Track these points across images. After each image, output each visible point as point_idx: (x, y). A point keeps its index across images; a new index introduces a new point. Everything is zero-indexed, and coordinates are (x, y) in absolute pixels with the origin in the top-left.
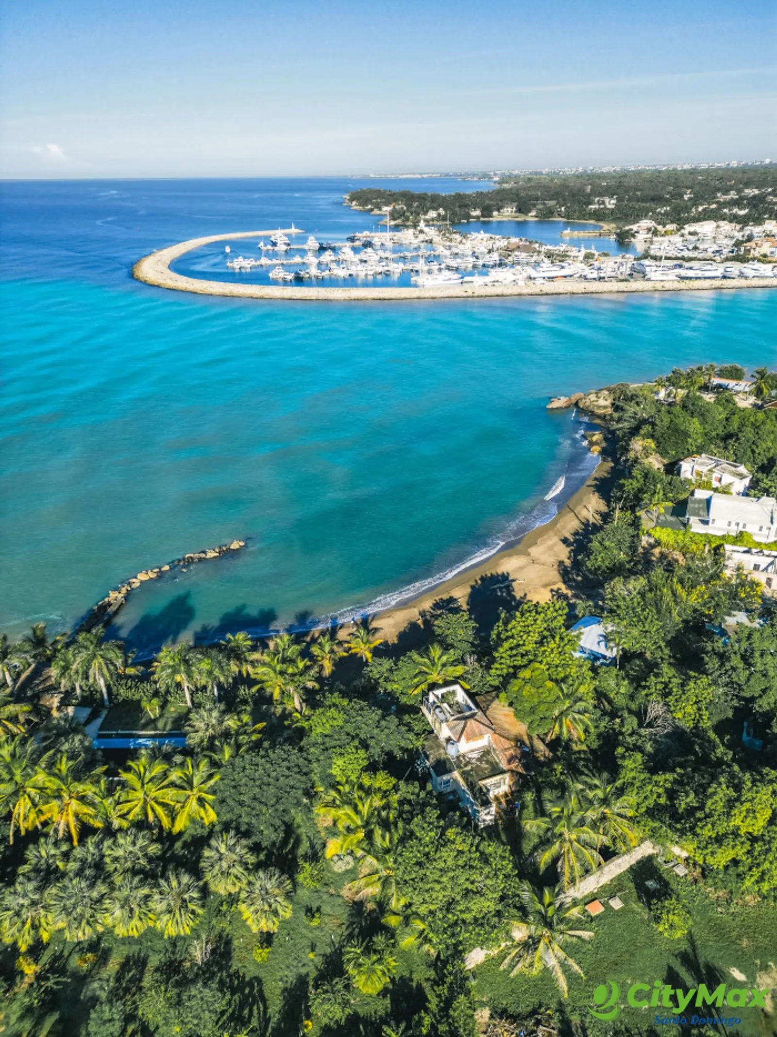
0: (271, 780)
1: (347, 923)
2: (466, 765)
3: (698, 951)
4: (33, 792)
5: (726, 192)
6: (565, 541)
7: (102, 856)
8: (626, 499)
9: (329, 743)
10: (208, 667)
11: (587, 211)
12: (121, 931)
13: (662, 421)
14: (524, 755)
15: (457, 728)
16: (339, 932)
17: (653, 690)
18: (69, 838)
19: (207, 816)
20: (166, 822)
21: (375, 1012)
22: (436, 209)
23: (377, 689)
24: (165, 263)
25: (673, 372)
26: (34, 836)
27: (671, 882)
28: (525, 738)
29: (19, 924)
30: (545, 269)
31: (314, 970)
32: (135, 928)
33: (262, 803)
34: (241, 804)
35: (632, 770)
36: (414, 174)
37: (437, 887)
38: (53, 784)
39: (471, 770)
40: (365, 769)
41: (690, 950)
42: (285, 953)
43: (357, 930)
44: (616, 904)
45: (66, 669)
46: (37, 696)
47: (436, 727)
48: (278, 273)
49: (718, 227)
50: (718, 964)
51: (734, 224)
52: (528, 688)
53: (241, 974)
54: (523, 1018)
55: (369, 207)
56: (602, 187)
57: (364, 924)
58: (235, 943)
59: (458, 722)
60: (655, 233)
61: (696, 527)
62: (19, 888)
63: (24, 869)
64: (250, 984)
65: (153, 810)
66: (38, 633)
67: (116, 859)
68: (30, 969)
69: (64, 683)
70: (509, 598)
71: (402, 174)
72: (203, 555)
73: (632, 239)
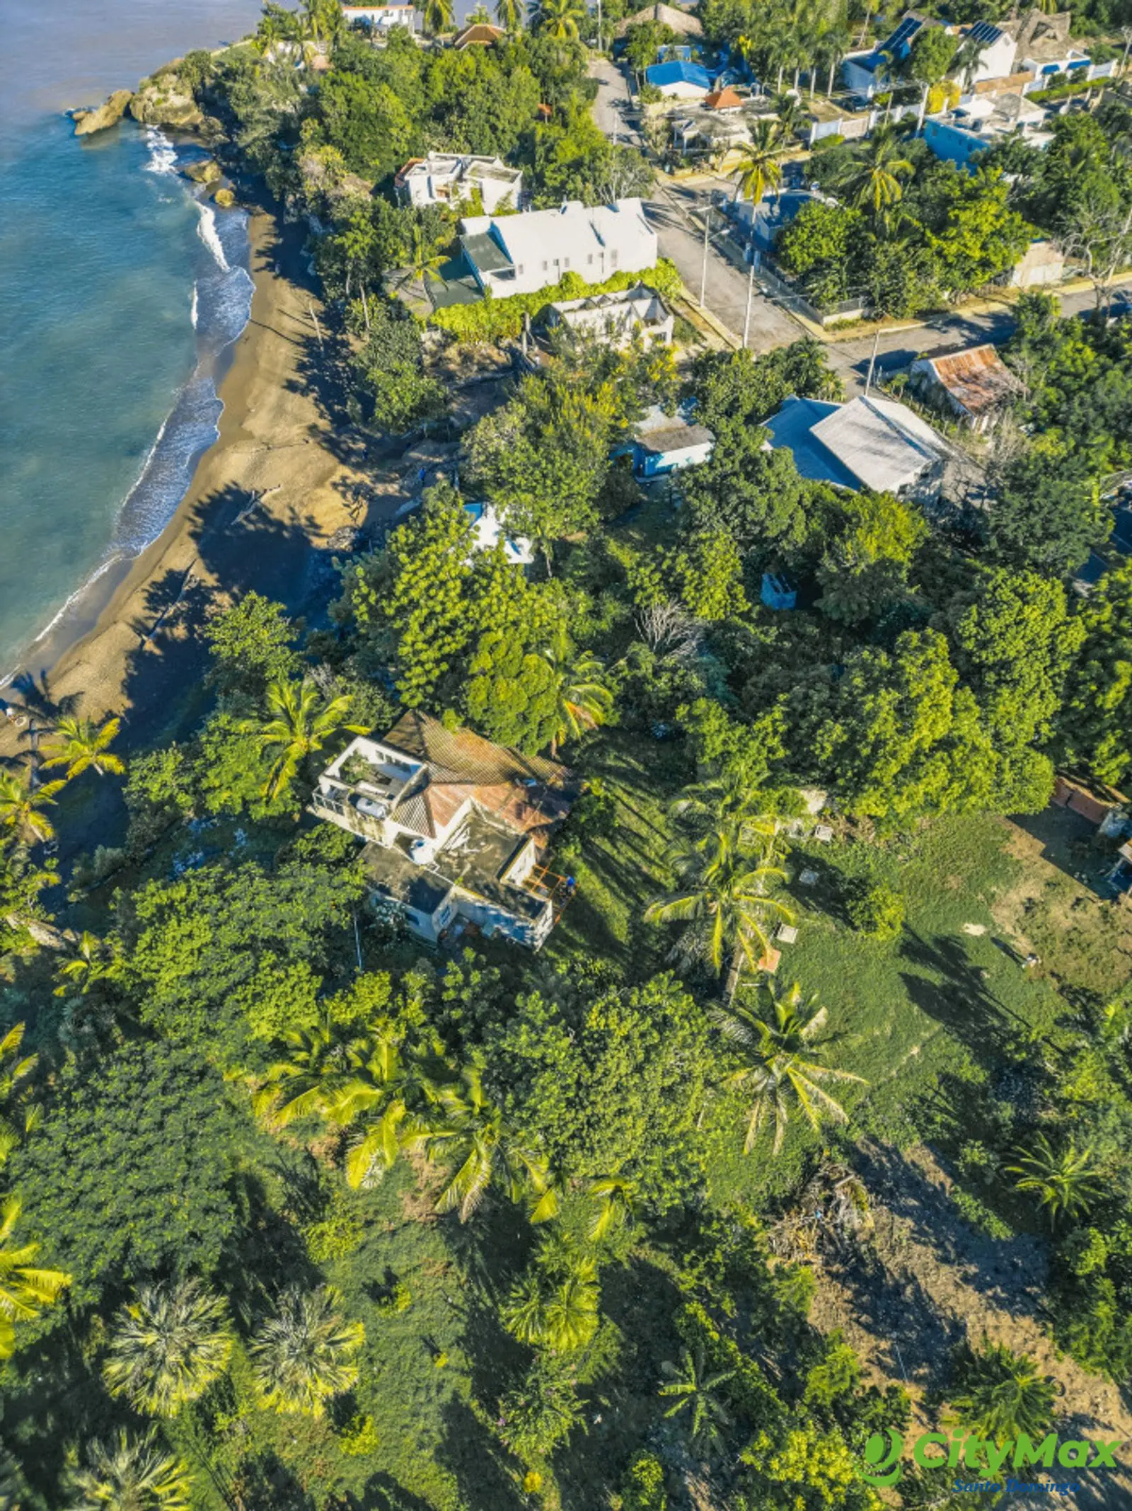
0: (151, 1138)
1: (454, 1258)
2: (461, 866)
3: (920, 933)
6: (291, 386)
8: (354, 276)
9: (212, 987)
13: (334, 103)
14: (533, 793)
15: (416, 815)
16: (452, 1282)
17: (650, 590)
19: (43, 1288)
21: (605, 1357)
23: (182, 817)
25: (266, 13)
27: (825, 856)
28: (515, 765)
31: (462, 1380)
33: (158, 1191)
35: (719, 731)
37: (628, 1121)
39: (474, 868)
40: (326, 991)
41: (909, 937)
42: (392, 1395)
43: (478, 1256)
44: (789, 935)
47: (369, 832)
50: (946, 931)
52: (502, 683)
53: (343, 1499)
54: (803, 1191)
57: (480, 1236)
58: (286, 1456)
59: (410, 803)
61: (500, 290)
64: (372, 1498)
70: (272, 530)
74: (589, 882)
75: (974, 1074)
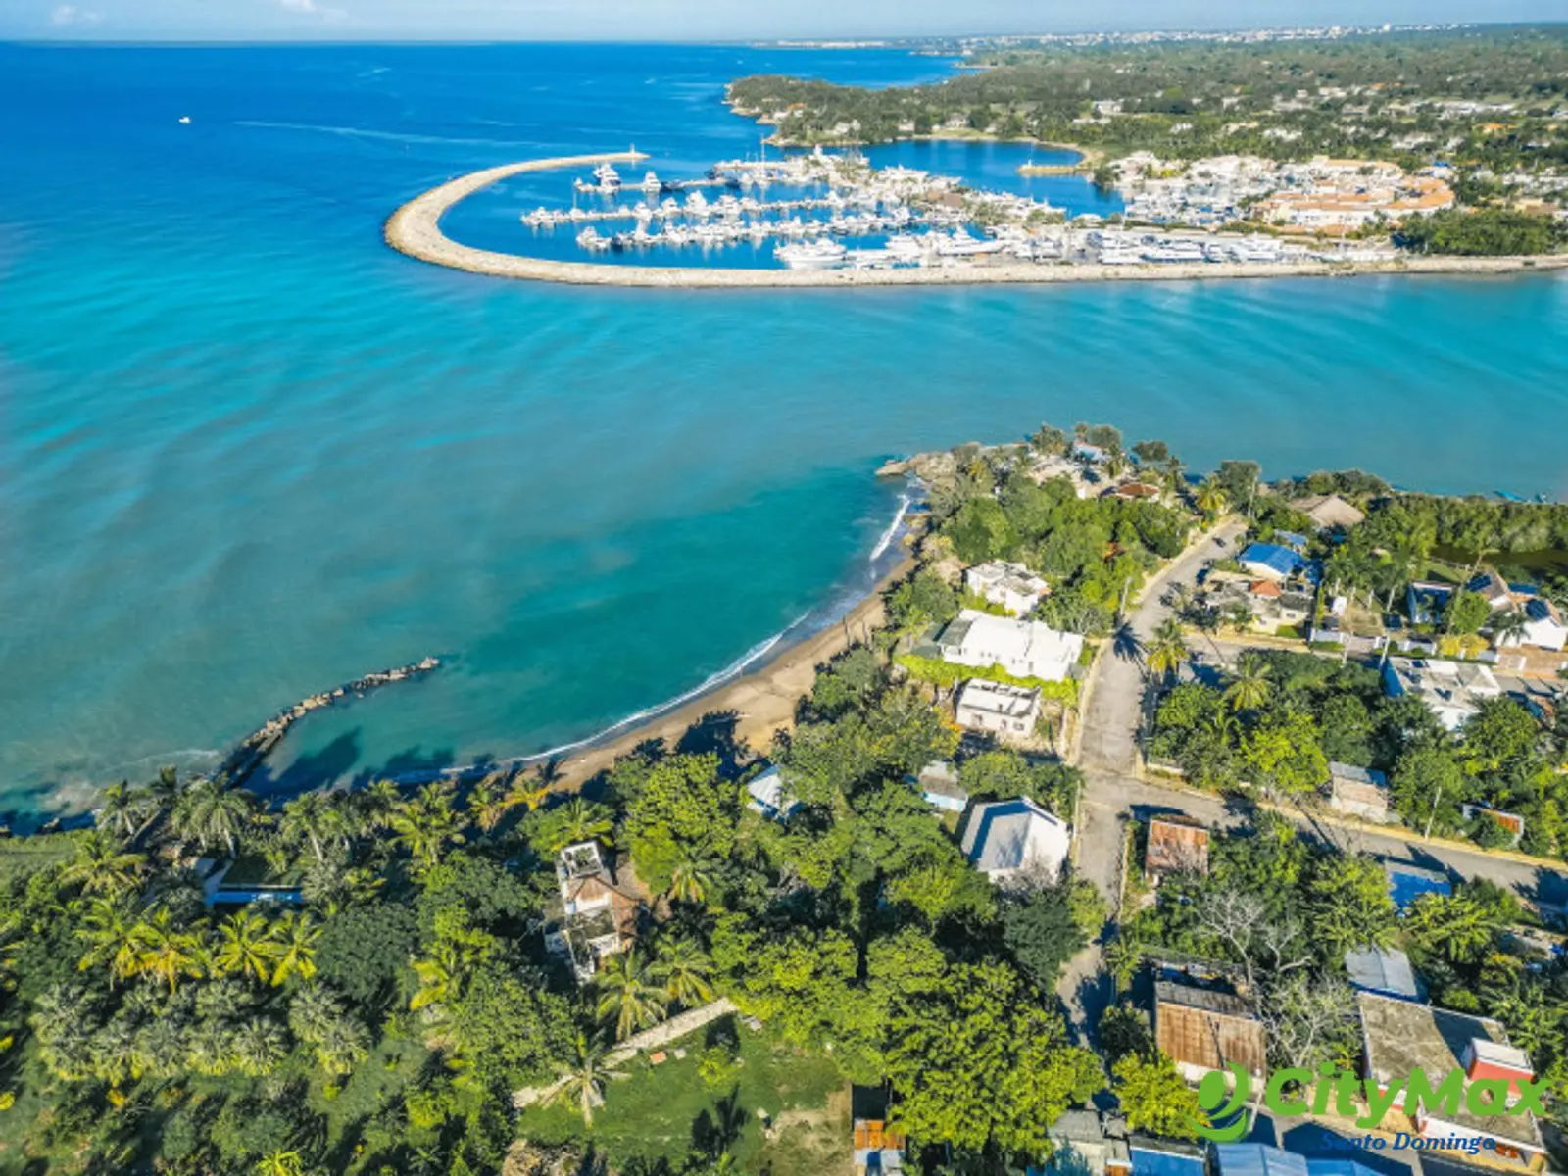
0: (370, 936)
1: (422, 1069)
2: (579, 924)
3: (737, 1099)
4: (133, 942)
5: (1289, 93)
6: (819, 666)
7: (194, 1003)
9: (438, 900)
10: (335, 820)
11: (1069, 126)
12: (205, 1069)
13: (963, 515)
14: (641, 914)
15: (575, 887)
18: (166, 986)
19: (306, 969)
20: (263, 975)
22: (849, 121)
24: (433, 214)
26: (133, 982)
27: (743, 1035)
28: (649, 899)
29: (110, 1061)
30: (959, 242)
31: (379, 1107)
32: (219, 1068)
33: (357, 957)
34: (337, 958)
36: (846, 40)
38: (153, 934)
39: (583, 929)
40: (463, 927)
41: (730, 1097)
42: (357, 1093)
44: (680, 1054)
45: (186, 818)
46: (157, 847)
47: (563, 886)
48: (588, 238)
49: (1242, 164)
50: (750, 1107)
51: (1267, 161)
52: (647, 846)
53: (311, 1110)
55: (757, 110)
56: (1113, 76)
58: (312, 1084)
59: (578, 880)
60: (1149, 173)
61: (948, 656)
62: (111, 1027)
63: (121, 1013)
64: (318, 1119)
65: (251, 962)
66: (167, 776)
67: (207, 1006)
68: (119, 1101)
69: (186, 835)
71: (828, 41)
72: (385, 677)
73: (1116, 184)
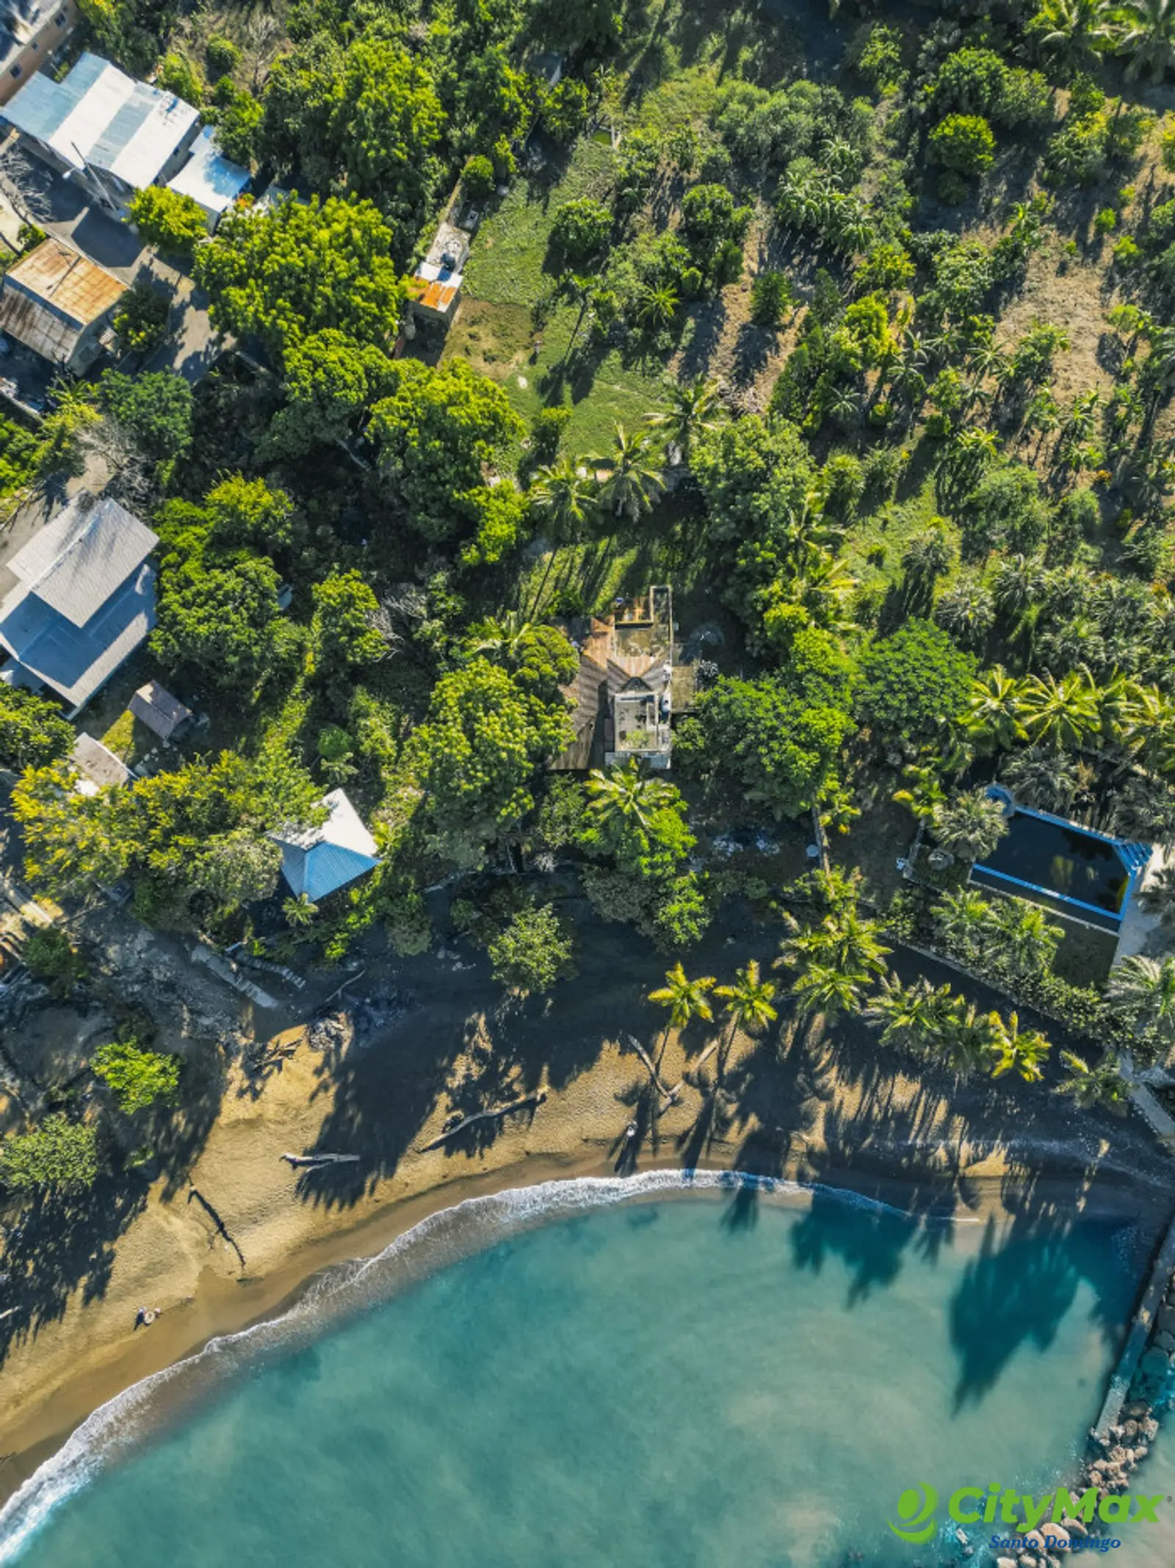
3: (542, 401)
15: (656, 676)
31: (887, 505)
50: (532, 391)
74: (606, 592)
75: (615, 357)
